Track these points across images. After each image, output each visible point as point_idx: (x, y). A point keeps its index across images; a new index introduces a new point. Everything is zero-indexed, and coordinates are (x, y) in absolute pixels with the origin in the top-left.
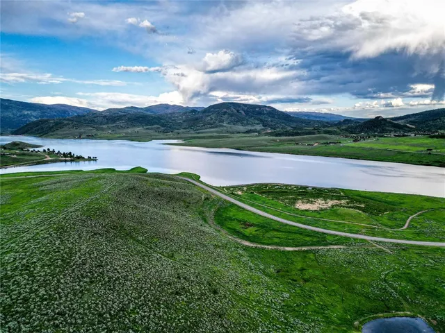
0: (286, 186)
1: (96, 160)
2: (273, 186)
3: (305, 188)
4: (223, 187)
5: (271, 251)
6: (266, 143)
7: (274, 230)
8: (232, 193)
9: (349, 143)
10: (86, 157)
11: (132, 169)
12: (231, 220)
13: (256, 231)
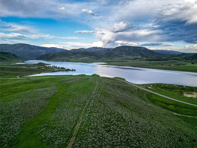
0: (171, 85)
1: (75, 71)
2: (165, 85)
3: (182, 86)
4: (140, 85)
5: (192, 119)
6: (146, 64)
7: (184, 107)
8: (147, 88)
9: (190, 64)
10: (71, 70)
11: (93, 75)
12: (157, 101)
13: (174, 107)
